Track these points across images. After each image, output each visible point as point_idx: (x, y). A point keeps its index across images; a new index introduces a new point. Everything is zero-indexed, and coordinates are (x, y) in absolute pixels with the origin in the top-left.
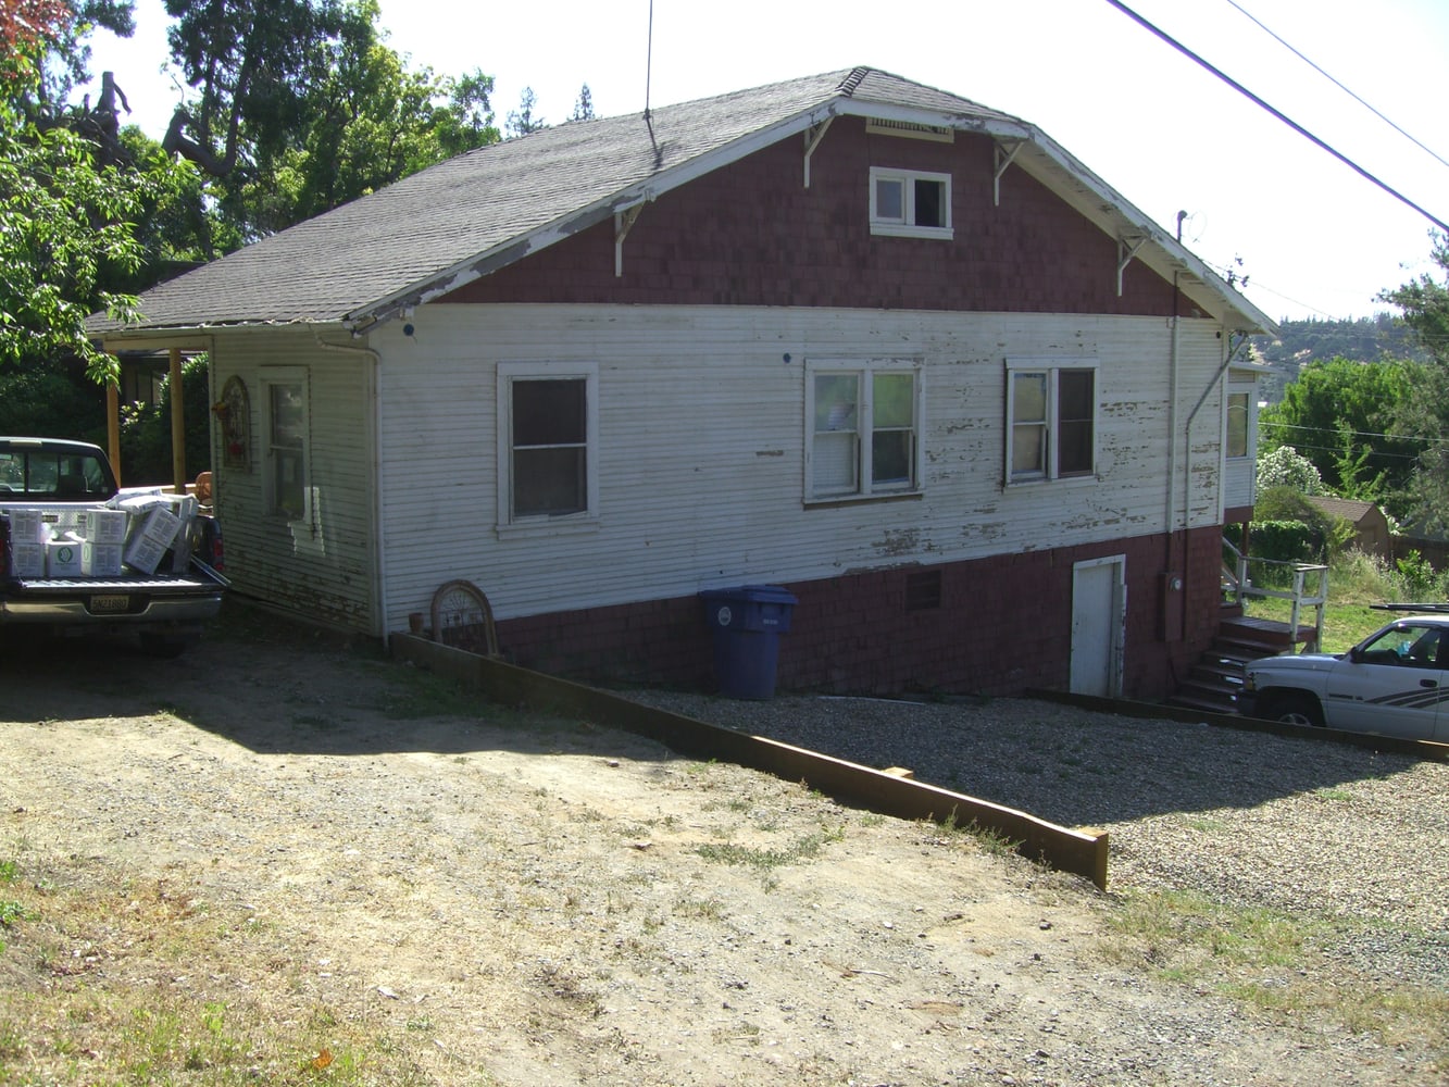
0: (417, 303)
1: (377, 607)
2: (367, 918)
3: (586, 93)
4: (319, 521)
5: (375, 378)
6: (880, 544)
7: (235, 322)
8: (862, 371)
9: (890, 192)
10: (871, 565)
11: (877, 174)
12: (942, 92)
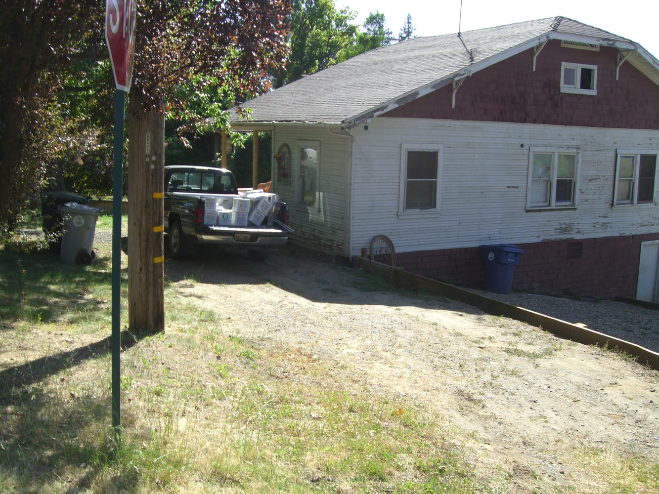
0: (372, 117)
1: (347, 245)
2: (383, 366)
3: (409, 18)
4: (322, 207)
5: (352, 148)
6: (557, 229)
7: (290, 121)
8: (554, 153)
9: (570, 73)
10: (553, 238)
11: (565, 65)
12: (596, 28)
